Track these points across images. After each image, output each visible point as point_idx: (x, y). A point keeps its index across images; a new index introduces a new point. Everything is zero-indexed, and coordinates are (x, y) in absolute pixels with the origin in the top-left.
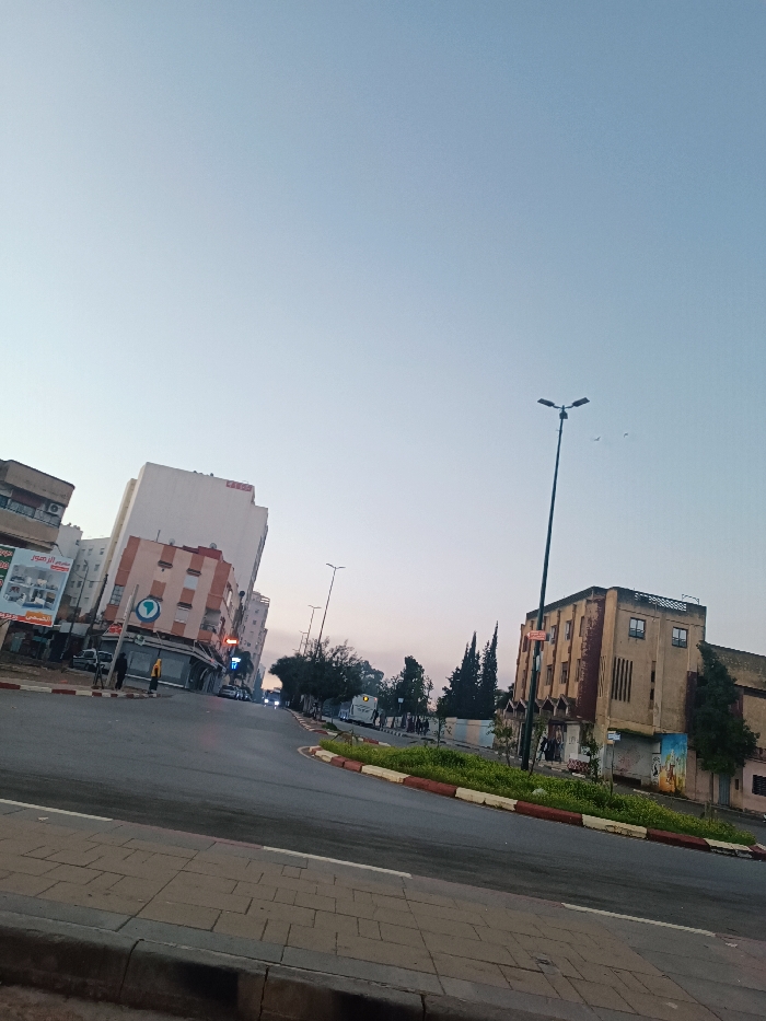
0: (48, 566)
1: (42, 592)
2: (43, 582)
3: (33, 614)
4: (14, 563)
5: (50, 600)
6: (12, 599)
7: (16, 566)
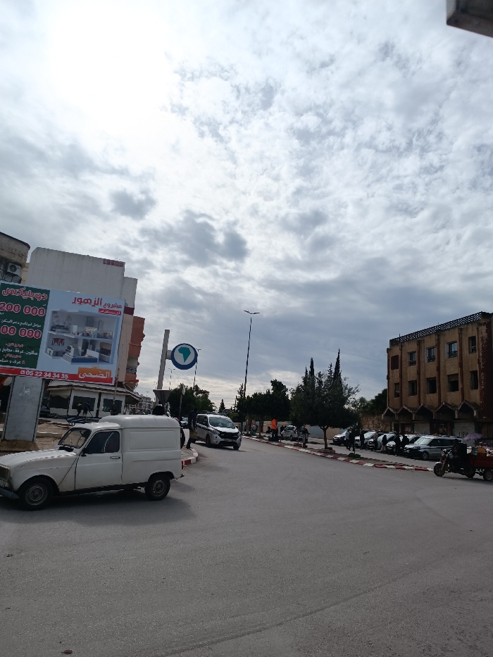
0: (95, 310)
1: (93, 342)
2: (93, 330)
3: (88, 371)
4: (51, 307)
5: (105, 351)
6: (57, 354)
7: (54, 312)
